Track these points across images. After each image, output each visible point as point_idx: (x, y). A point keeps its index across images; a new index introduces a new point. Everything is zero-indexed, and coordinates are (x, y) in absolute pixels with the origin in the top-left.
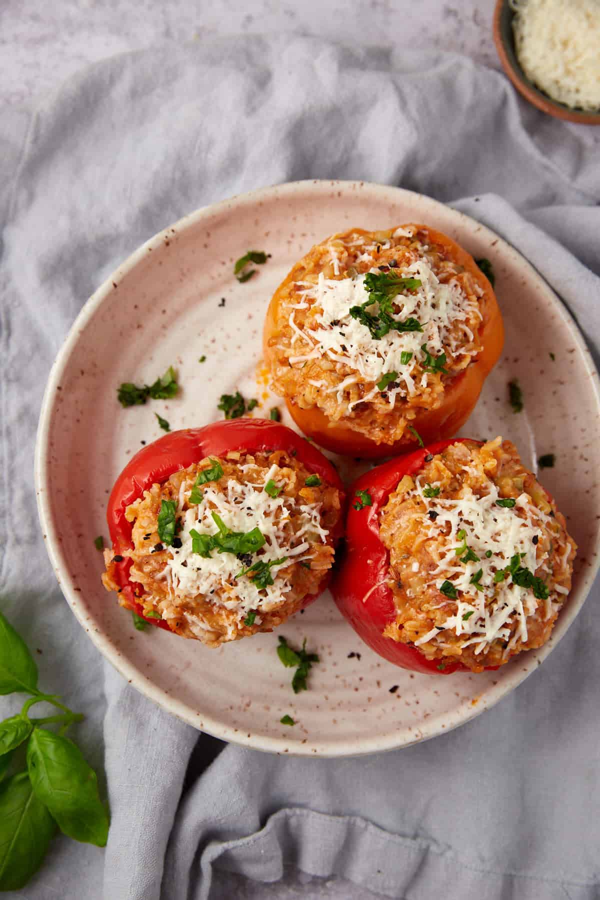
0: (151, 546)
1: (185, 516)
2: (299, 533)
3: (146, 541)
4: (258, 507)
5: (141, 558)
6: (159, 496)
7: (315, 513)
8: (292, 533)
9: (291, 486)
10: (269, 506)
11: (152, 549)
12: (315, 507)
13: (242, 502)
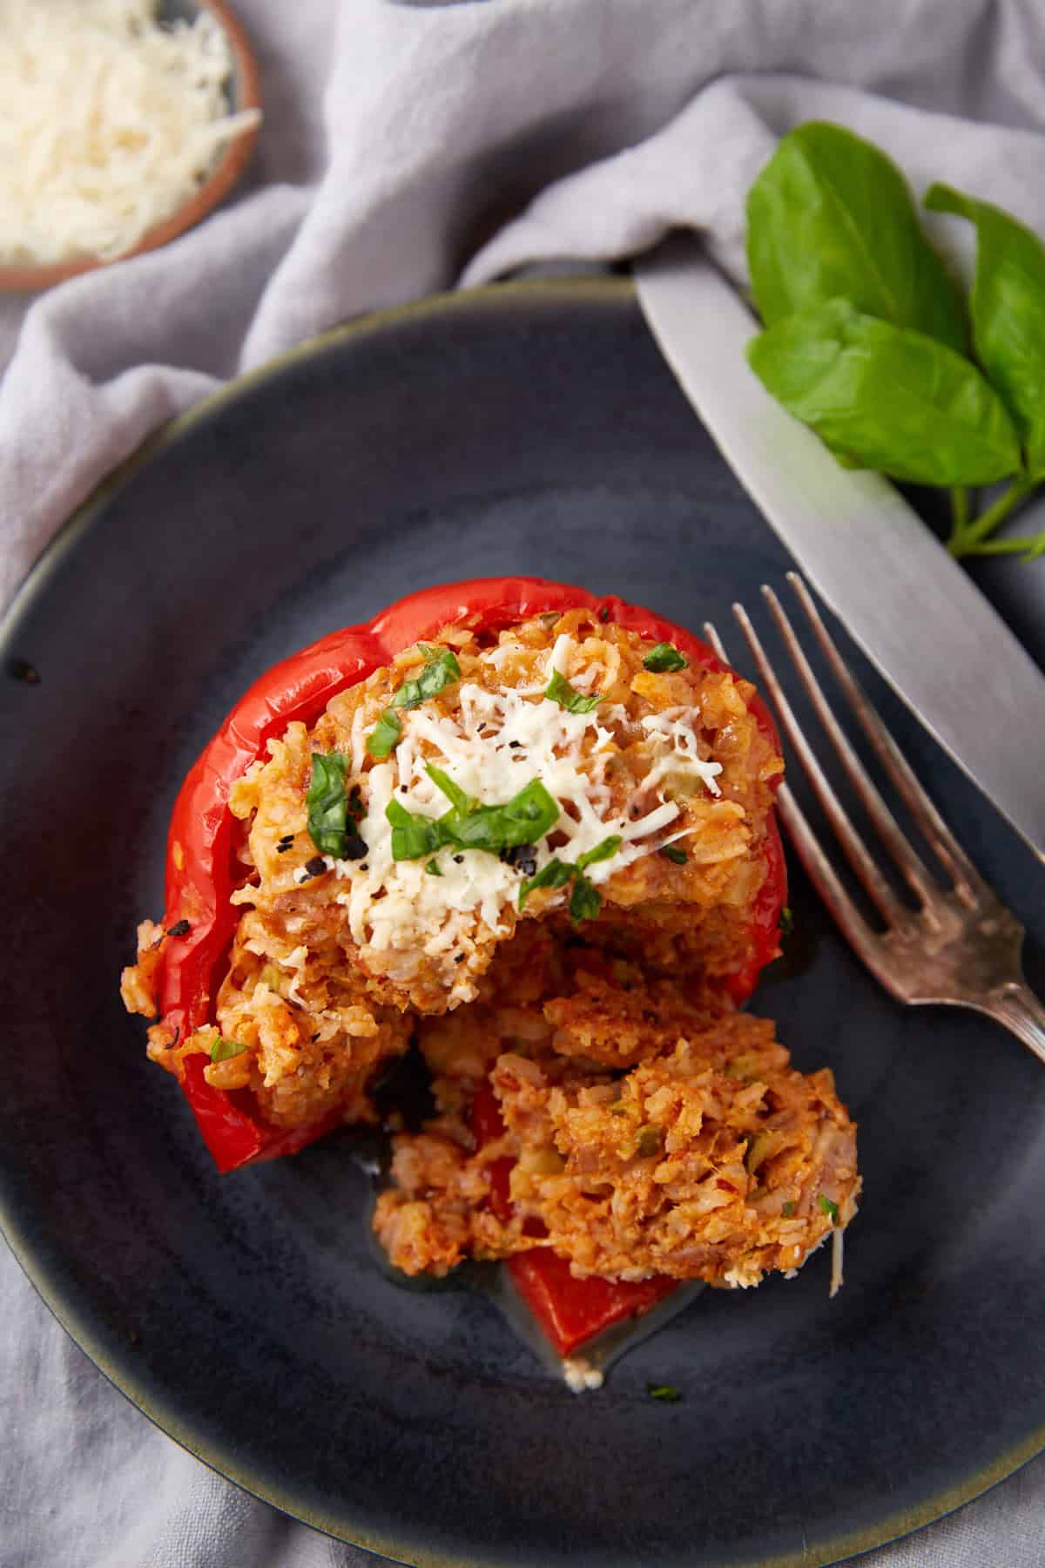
0: (297, 866)
1: (368, 783)
2: (647, 783)
3: (284, 856)
4: (536, 737)
5: (277, 901)
6: (305, 749)
7: (678, 729)
8: (630, 786)
9: (611, 677)
10: (564, 732)
11: (301, 871)
12: (679, 716)
13: (496, 733)
